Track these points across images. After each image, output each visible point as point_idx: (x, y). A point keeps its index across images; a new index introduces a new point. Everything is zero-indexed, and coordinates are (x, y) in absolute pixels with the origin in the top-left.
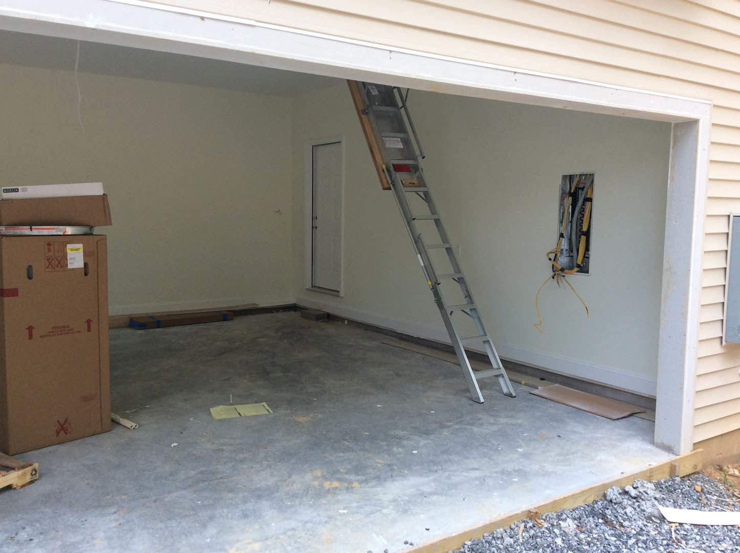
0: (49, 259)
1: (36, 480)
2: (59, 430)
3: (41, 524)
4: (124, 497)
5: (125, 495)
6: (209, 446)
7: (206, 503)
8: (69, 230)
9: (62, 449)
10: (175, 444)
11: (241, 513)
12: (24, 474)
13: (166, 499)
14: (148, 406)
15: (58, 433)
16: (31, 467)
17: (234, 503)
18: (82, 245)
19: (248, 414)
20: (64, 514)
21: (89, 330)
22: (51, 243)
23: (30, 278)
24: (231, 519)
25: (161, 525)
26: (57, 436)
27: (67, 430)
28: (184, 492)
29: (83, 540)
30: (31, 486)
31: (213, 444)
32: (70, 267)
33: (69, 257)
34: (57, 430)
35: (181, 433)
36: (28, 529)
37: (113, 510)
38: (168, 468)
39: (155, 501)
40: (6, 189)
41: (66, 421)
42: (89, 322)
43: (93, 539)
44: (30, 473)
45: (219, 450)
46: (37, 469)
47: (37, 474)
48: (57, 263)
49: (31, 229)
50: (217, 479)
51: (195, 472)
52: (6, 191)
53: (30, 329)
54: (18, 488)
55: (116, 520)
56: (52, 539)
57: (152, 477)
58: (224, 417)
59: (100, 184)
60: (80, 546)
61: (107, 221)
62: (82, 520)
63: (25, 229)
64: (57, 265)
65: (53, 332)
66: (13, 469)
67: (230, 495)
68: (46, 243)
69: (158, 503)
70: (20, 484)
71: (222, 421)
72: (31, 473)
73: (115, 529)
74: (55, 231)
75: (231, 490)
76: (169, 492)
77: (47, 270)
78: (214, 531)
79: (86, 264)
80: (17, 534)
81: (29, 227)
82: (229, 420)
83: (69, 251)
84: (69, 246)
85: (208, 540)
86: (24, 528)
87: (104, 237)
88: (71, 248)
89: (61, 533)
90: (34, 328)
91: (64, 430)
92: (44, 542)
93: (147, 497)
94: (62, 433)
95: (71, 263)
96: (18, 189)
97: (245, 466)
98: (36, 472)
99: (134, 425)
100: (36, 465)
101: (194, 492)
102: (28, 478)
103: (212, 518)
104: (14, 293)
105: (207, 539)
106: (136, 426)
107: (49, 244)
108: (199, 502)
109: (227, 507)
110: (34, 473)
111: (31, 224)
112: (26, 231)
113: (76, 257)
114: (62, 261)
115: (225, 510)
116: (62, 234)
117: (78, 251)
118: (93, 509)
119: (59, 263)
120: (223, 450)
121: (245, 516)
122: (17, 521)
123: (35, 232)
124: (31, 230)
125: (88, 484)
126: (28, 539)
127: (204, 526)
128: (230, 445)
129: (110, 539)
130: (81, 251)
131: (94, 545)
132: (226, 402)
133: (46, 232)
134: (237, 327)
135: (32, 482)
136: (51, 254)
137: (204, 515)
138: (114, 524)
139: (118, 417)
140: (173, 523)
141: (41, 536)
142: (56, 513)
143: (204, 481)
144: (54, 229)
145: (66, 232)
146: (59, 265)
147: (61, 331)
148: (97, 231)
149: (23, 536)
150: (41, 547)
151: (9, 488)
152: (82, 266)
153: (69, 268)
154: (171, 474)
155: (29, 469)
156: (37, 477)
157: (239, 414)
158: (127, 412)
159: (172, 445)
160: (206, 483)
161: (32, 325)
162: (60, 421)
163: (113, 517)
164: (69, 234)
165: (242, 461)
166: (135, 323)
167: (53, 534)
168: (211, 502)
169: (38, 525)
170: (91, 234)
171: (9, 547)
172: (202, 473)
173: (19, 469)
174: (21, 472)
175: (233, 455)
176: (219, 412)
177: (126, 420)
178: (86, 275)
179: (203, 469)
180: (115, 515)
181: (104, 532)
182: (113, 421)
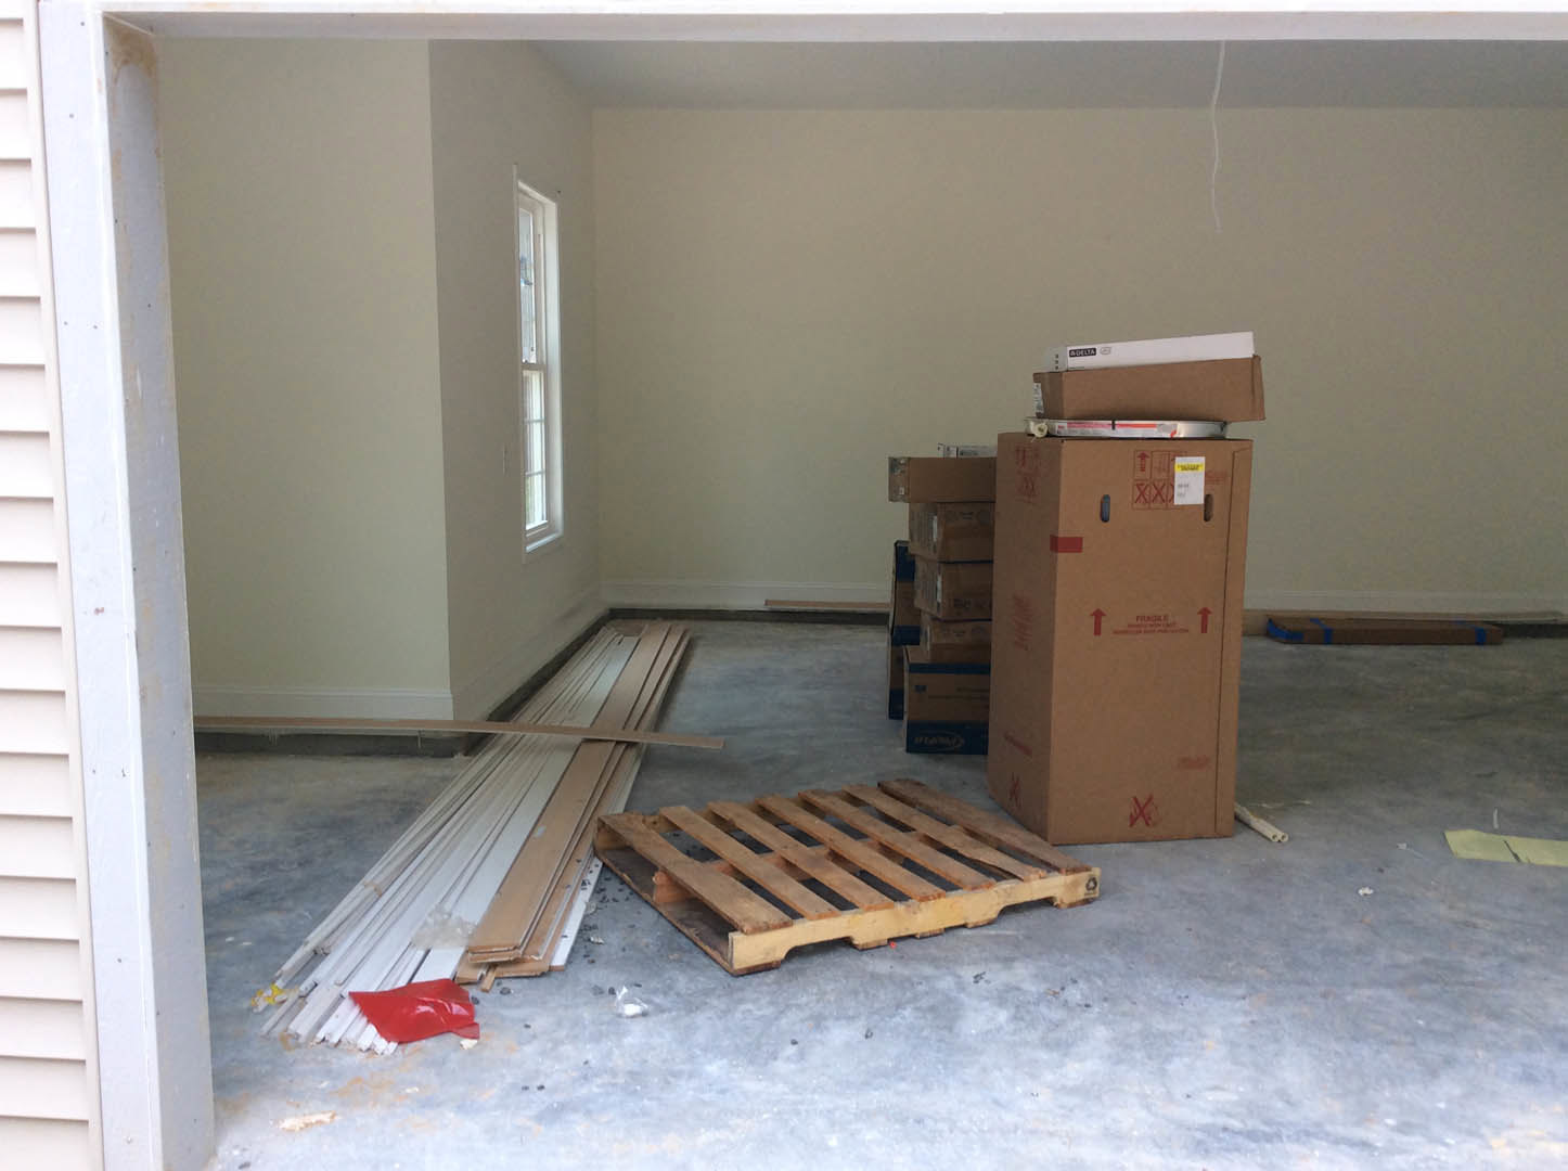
0: (1142, 485)
1: (1094, 899)
2: (1135, 816)
3: (1105, 982)
4: (1259, 971)
5: (1262, 968)
6: (1442, 910)
7: (1436, 1026)
8: (1183, 429)
9: (1140, 851)
10: (1368, 891)
11: (1518, 1070)
12: (1075, 884)
13: (1349, 998)
14: (1307, 802)
15: (1133, 821)
16: (1088, 873)
17: (1502, 1043)
18: (1203, 459)
19: (1535, 860)
20: (1146, 976)
21: (1204, 629)
22: (1147, 454)
23: (1105, 519)
24: (1497, 1074)
25: (1339, 1048)
26: (1132, 825)
27: (1150, 818)
28: (1388, 994)
29: (1183, 1032)
30: (1085, 908)
31: (1451, 907)
32: (1178, 501)
33: (1177, 482)
34: (1131, 816)
35: (1381, 871)
36: (1082, 984)
37: (1240, 991)
38: (1352, 936)
39: (1325, 996)
40: (1075, 351)
41: (1150, 799)
42: (1205, 613)
43: (1202, 1036)
44: (1084, 885)
45: (1466, 924)
46: (1098, 880)
47: (1097, 889)
48: (1154, 492)
49: (1114, 426)
50: (1463, 984)
51: (1412, 957)
52: (1075, 353)
53: (1098, 615)
54: (1063, 906)
55: (1246, 1013)
56: (1124, 1014)
57: (1320, 946)
58: (1477, 855)
59: (1249, 336)
60: (1176, 1042)
61: (1256, 412)
62: (1178, 993)
63: (1103, 426)
64: (1155, 498)
65: (1138, 626)
66: (1058, 869)
67: (1494, 1025)
68: (1139, 453)
69: (1331, 999)
70: (1067, 901)
71: (1475, 864)
72: (1087, 885)
73: (1243, 1030)
74: (1155, 429)
75: (1494, 1016)
76: (1355, 985)
77: (1135, 505)
78: (1457, 1091)
79: (1208, 498)
80: (1063, 989)
81: (1110, 422)
82: (1493, 866)
83: (1178, 470)
84: (1179, 461)
85: (1442, 1105)
86: (1075, 982)
87: (1246, 445)
88: (1183, 464)
89: (1141, 1008)
90: (1104, 615)
91: (1144, 816)
92: (1110, 1016)
93: (1308, 984)
94: (1140, 822)
95: (1180, 495)
96: (1095, 350)
97: (1530, 973)
98: (1096, 884)
99: (1280, 834)
100: (1096, 872)
101: (1410, 999)
102: (1081, 893)
103: (1449, 1061)
104: (1075, 545)
105: (1440, 1101)
106: (1283, 837)
107: (1143, 456)
108: (1421, 1022)
109: (1487, 1047)
110: (1092, 884)
111: (1114, 416)
112: (1103, 429)
113: (1190, 483)
114: (1165, 490)
115: (1480, 1053)
116: (1168, 435)
117: (1195, 471)
118: (1200, 980)
119: (1159, 493)
120: (1475, 926)
121: (1528, 1077)
122: (1064, 966)
123: (1120, 432)
124: (1114, 428)
125: (1190, 930)
126: (1083, 1003)
127: (1434, 1073)
128: (1492, 918)
129: (1233, 1045)
130: (1202, 470)
131: (1203, 1048)
132: (1483, 824)
133: (1138, 433)
134: (1509, 662)
135: (1087, 902)
136: (1146, 474)
137: (1433, 1050)
138: (1239, 1020)
139: (1248, 813)
140: (1365, 1051)
141: (1106, 1005)
142: (1131, 968)
143: (1430, 981)
144: (1154, 426)
145: (1175, 432)
146: (1159, 498)
147: (1151, 625)
148: (1233, 431)
149: (1074, 994)
150: (1104, 1024)
151: (1048, 902)
152: (1202, 502)
153: (1176, 503)
154: (1359, 950)
155: (1084, 876)
156: (1097, 895)
157: (1516, 856)
158: (1265, 805)
159: (1361, 892)
160: (1437, 987)
161: (1102, 610)
162: (1139, 800)
163: (1238, 1005)
164: (1182, 436)
165: (1522, 959)
166: (1277, 629)
167: (1126, 1006)
168: (1448, 1028)
169: (1100, 983)
170: (1223, 438)
171: (1049, 1007)
172: (1425, 962)
173: (1067, 871)
174: (1070, 878)
175: (1501, 942)
176: (1465, 842)
177: (1262, 821)
178: (1207, 519)
179: (1428, 955)
180: (1243, 1002)
181: (1223, 1028)
182: (1237, 818)
